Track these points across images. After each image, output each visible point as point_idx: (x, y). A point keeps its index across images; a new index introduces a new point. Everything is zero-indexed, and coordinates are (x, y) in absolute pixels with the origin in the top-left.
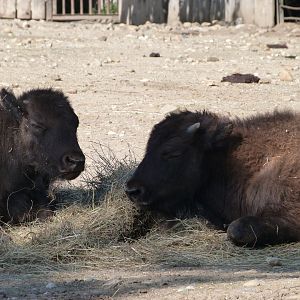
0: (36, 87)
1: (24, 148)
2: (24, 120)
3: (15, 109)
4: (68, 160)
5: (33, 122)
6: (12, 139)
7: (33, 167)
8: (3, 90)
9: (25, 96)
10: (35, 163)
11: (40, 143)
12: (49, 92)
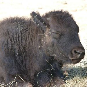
0: (53, 10)
1: (47, 46)
2: (48, 29)
3: (42, 24)
4: (75, 52)
5: (53, 31)
6: (40, 41)
7: (53, 57)
8: (33, 12)
9: (47, 15)
10: (54, 55)
11: (58, 42)
12: (61, 12)
